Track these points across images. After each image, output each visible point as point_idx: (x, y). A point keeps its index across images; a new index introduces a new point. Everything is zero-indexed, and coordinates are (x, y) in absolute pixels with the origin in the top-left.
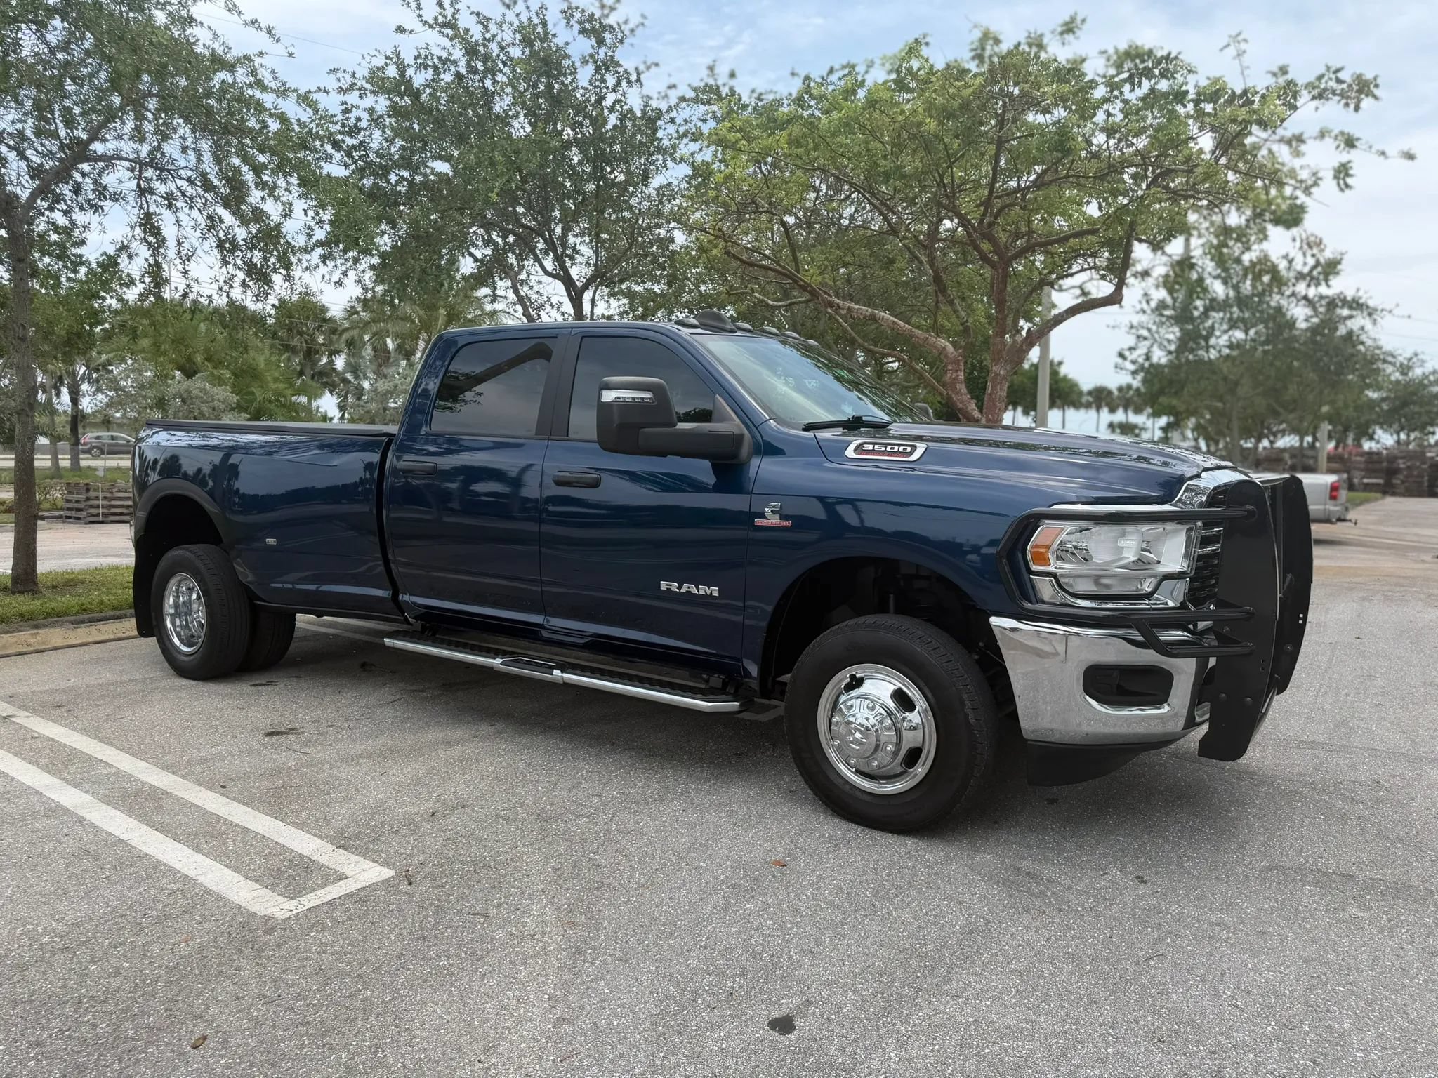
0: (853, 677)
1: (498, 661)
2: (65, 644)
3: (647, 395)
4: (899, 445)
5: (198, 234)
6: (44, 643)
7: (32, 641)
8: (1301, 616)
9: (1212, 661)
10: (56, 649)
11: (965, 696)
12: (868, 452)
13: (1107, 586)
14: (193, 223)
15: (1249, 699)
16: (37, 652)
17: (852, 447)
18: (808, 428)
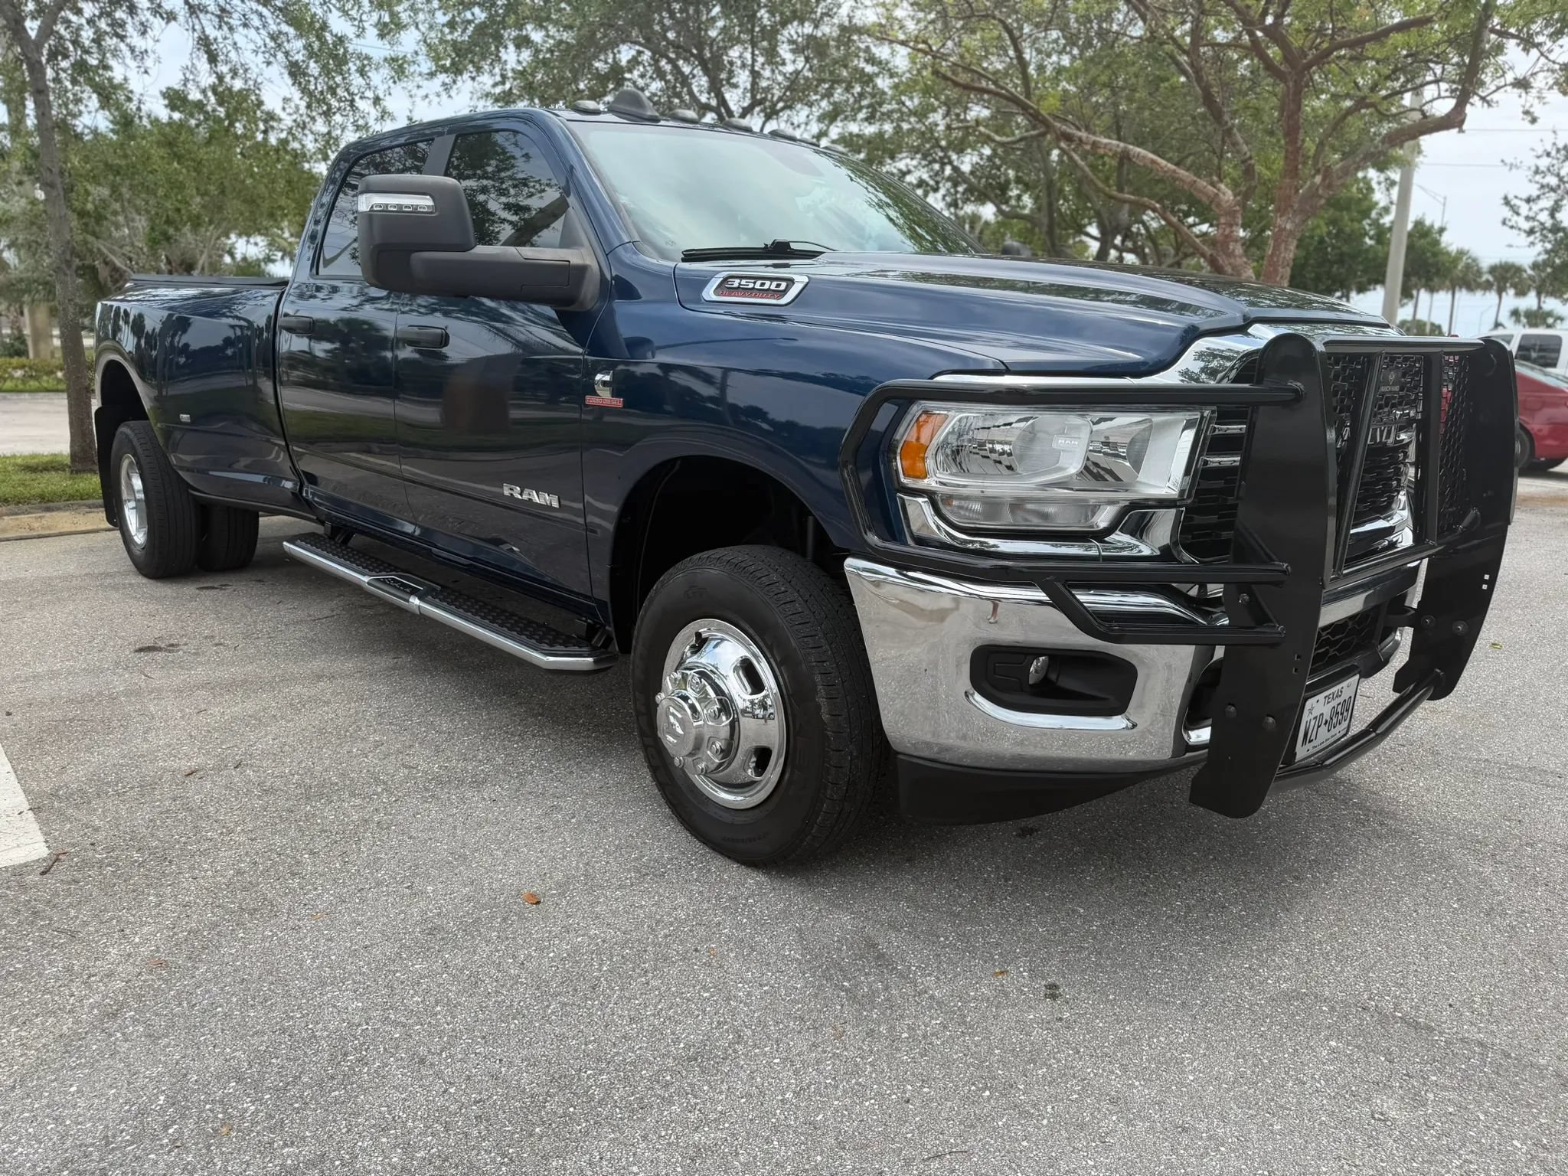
0: (698, 635)
1: (366, 579)
2: (73, 529)
3: (425, 202)
4: (772, 279)
5: (260, 58)
6: (49, 528)
7: (36, 525)
8: (1487, 577)
9: (1219, 652)
10: (61, 534)
11: (818, 678)
12: (733, 291)
13: (1045, 516)
14: (252, 46)
15: (1271, 720)
16: (40, 537)
17: (715, 282)
18: (691, 256)
